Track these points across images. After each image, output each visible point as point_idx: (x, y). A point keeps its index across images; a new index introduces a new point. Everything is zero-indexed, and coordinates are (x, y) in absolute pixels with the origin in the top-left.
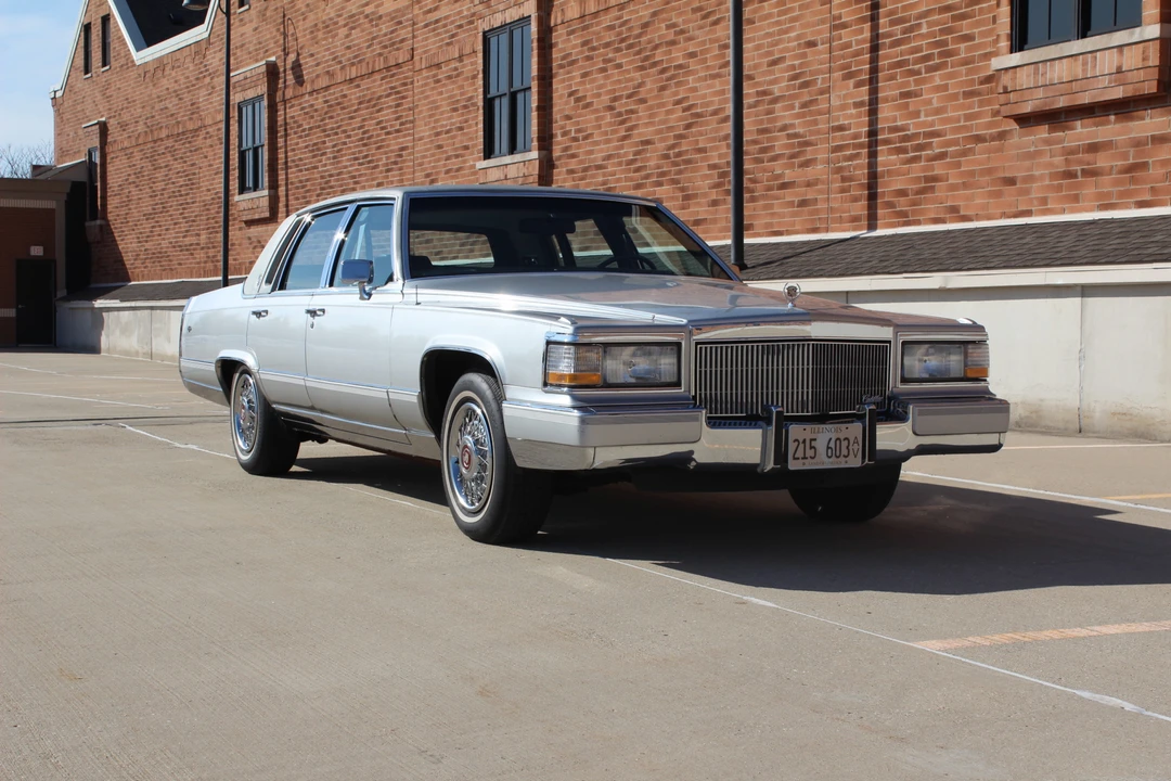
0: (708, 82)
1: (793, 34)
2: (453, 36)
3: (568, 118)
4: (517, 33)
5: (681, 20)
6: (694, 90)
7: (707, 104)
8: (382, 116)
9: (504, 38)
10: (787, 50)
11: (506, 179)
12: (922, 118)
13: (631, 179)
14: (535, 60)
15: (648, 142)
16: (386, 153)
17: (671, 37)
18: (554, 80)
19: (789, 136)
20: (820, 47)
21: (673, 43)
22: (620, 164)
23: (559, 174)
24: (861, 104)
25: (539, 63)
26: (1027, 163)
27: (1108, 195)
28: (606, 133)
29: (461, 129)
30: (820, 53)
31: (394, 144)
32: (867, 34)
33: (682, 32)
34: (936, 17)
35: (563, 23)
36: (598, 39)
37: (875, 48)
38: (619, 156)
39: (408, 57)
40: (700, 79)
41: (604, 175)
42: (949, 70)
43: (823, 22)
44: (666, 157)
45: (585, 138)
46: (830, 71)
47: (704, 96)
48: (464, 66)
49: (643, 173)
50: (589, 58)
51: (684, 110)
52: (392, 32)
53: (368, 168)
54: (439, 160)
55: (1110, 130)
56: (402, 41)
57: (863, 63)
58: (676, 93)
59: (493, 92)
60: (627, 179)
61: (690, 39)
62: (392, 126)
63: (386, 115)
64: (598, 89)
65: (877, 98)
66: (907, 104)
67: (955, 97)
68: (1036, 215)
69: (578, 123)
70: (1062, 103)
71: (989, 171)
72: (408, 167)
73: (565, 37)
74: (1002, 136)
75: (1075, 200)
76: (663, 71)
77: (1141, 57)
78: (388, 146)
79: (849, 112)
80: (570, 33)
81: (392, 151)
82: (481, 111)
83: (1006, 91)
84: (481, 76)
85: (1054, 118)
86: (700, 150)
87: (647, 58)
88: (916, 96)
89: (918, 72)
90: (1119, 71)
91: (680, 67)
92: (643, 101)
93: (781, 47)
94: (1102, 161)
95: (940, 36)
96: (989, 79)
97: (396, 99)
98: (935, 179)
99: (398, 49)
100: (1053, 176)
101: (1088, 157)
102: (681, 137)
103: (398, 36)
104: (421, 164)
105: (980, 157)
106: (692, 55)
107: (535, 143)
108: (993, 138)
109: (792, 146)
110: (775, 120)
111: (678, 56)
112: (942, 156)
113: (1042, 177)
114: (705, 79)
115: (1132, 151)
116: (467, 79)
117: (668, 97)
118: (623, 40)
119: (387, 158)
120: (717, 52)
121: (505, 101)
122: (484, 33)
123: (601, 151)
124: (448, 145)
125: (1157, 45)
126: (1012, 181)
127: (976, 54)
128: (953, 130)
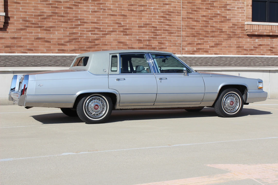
125: (4, 17)
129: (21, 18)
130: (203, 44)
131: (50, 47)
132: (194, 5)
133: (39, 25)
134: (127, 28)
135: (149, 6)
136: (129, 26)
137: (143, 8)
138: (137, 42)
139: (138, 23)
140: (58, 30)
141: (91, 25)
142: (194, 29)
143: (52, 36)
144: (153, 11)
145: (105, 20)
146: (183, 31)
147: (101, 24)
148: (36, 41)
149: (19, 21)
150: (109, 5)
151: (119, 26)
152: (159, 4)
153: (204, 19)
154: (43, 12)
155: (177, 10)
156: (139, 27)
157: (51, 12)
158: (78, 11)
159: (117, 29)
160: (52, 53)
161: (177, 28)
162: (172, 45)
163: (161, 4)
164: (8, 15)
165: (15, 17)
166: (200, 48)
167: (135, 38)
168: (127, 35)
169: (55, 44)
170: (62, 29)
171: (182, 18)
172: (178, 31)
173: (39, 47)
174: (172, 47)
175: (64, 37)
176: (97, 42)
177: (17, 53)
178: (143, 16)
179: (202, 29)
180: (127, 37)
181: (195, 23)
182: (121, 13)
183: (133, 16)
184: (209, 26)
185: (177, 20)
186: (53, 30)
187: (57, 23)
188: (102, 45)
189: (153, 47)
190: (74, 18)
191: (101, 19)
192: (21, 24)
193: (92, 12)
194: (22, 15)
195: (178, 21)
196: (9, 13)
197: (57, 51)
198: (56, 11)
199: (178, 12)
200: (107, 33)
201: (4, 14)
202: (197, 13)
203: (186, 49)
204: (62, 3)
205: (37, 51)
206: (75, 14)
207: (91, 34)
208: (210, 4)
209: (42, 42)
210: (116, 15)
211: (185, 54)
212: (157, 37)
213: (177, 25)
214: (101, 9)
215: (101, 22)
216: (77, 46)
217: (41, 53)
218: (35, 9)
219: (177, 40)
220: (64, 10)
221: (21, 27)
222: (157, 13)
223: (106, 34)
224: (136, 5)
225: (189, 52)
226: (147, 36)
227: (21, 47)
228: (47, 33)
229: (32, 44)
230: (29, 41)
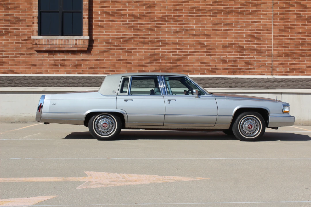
26: (40, 62)
27: (70, 71)
34: (4, 22)
42: (9, 36)
67: (12, 43)
70: (56, 49)
71: (26, 62)
74: (31, 54)
75: (58, 71)
77: (83, 42)
83: (36, 44)
85: (50, 52)
90: (76, 44)
94: (66, 63)
95: (5, 27)
98: (3, 63)
101: (62, 62)
105: (22, 59)
108: (27, 54)
112: (7, 57)
113: (46, 65)
115: (76, 62)
125: (88, 40)
126: (35, 65)
127: (21, 33)
128: (11, 51)
129: (104, 41)
130: (298, 64)
131: (131, 68)
132: (288, 22)
133: (121, 47)
134: (211, 48)
135: (235, 25)
136: (212, 46)
137: (228, 27)
138: (222, 62)
139: (222, 42)
140: (139, 52)
141: (172, 46)
142: (288, 47)
143: (133, 58)
144: (239, 30)
145: (187, 41)
146: (274, 50)
147: (183, 45)
148: (118, 63)
149: (103, 43)
150: (191, 26)
151: (201, 47)
152: (247, 22)
153: (300, 36)
154: (125, 35)
155: (267, 28)
156: (223, 47)
157: (133, 34)
158: (159, 32)
159: (199, 49)
161: (268, 47)
162: (261, 65)
163: (249, 22)
164: (92, 38)
165: (99, 39)
166: (294, 68)
167: (219, 58)
168: (210, 55)
169: (136, 66)
170: (143, 51)
171: (274, 36)
172: (269, 50)
173: (120, 68)
174: (261, 68)
175: (144, 58)
176: (178, 63)
177: (100, 74)
178: (228, 35)
179: (297, 48)
180: (211, 58)
181: (289, 42)
182: (205, 33)
183: (217, 35)
184: (306, 44)
185: (267, 39)
186: (134, 52)
187: (138, 45)
188: (184, 66)
189: (239, 67)
190: (155, 39)
191: (183, 39)
192: (104, 46)
193: (174, 33)
194: (105, 38)
195: (269, 40)
196: (93, 37)
197: (138, 72)
198: (138, 33)
199: (268, 30)
200: (189, 53)
201: (88, 37)
202: (291, 31)
203: (278, 69)
204: (144, 25)
205: (118, 72)
206: (157, 35)
207: (173, 55)
208: (307, 19)
209: (123, 63)
210: (199, 36)
211: (276, 75)
212: (244, 57)
213: (267, 44)
214: (183, 29)
215: (183, 42)
216: (157, 67)
218: (117, 32)
219: (266, 60)
220: (145, 32)
221: (104, 49)
222: (244, 31)
223: (188, 55)
224: (221, 24)
225: (281, 73)
226: (233, 57)
227: (104, 68)
228: (128, 55)
229: (114, 66)
230: (111, 63)
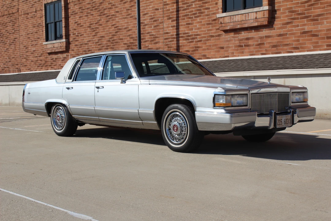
0: (123, 20)
1: (151, 7)
2: (33, 5)
3: (75, 29)
4: (56, 5)
5: (113, 2)
6: (118, 22)
7: (123, 26)
8: (8, 28)
9: (52, 6)
10: (149, 11)
11: (54, 47)
12: (194, 30)
13: (97, 47)
14: (63, 12)
15: (103, 37)
16: (9, 40)
17: (110, 7)
18: (69, 19)
19: (150, 35)
20: (160, 10)
21: (111, 8)
22: (93, 43)
23: (72, 46)
24: (174, 26)
25: (65, 13)
26: (227, 43)
27: (253, 52)
28: (88, 34)
29: (37, 33)
30: (160, 12)
31: (12, 37)
32: (175, 7)
33: (114, 5)
34: (197, 3)
35: (72, 2)
36: (85, 7)
37: (178, 11)
38: (93, 41)
39: (16, 11)
40: (120, 19)
41: (88, 46)
42: (202, 17)
43: (161, 3)
44: (109, 41)
45: (81, 36)
46: (163, 17)
47: (122, 24)
48: (37, 14)
49: (101, 46)
50: (81, 12)
51: (115, 28)
52: (10, 3)
53: (3, 44)
54: (29, 42)
55: (253, 34)
56: (14, 6)
57: (174, 15)
58: (112, 23)
59: (48, 22)
60: (96, 47)
61: (117, 7)
62: (11, 32)
63: (9, 28)
64: (85, 21)
65: (179, 25)
66: (189, 27)
67: (204, 25)
68: (231, 57)
69: (78, 31)
70: (239, 27)
71: (216, 45)
72: (18, 44)
73: (73, 6)
74: (219, 35)
75: (242, 53)
76: (107, 16)
77: (263, 15)
78: (10, 37)
79: (170, 28)
80: (75, 5)
81: (11, 39)
82: (44, 27)
83: (221, 23)
84: (44, 17)
85: (235, 31)
86: (121, 39)
87: (102, 13)
88: (191, 24)
89: (192, 18)
90: (256, 18)
91: (113, 15)
92: (101, 25)
93: (147, 10)
94: (250, 42)
95: (199, 8)
96: (215, 20)
97: (12, 24)
98: (198, 47)
99: (13, 9)
100: (235, 46)
101: (246, 41)
102: (114, 35)
103: (12, 5)
104: (22, 43)
105: (212, 41)
106: (117, 12)
107: (64, 37)
108: (216, 36)
109: (151, 38)
110: (146, 30)
111: (112, 12)
112: (201, 41)
113: (232, 47)
114: (122, 19)
115: (259, 40)
116: (38, 18)
117: (109, 24)
118: (93, 7)
119: (10, 41)
120: (126, 11)
121: (53, 25)
122: (45, 4)
123: (86, 39)
124: (32, 37)
125: (267, 12)
126: (223, 48)
127: (211, 13)
128: (204, 34)
129: (287, 9)
131: (317, 43)
133: (305, 14)
140: (326, 19)
143: (320, 27)
148: (302, 37)
149: (286, 13)
160: (320, 50)
164: (275, 8)
165: (281, 8)
169: (323, 38)
173: (305, 44)
177: (283, 53)
186: (322, 19)
187: (326, 8)
192: (287, 16)
194: (288, 5)
196: (276, 5)
197: (325, 47)
201: (267, 8)
205: (303, 49)
209: (309, 36)
217: (308, 51)
221: (287, 20)
227: (287, 45)
228: (314, 25)
229: (298, 41)
230: (295, 37)
